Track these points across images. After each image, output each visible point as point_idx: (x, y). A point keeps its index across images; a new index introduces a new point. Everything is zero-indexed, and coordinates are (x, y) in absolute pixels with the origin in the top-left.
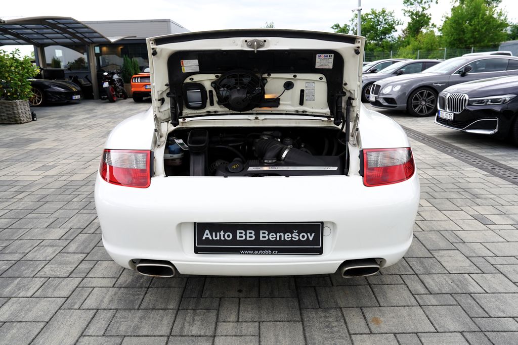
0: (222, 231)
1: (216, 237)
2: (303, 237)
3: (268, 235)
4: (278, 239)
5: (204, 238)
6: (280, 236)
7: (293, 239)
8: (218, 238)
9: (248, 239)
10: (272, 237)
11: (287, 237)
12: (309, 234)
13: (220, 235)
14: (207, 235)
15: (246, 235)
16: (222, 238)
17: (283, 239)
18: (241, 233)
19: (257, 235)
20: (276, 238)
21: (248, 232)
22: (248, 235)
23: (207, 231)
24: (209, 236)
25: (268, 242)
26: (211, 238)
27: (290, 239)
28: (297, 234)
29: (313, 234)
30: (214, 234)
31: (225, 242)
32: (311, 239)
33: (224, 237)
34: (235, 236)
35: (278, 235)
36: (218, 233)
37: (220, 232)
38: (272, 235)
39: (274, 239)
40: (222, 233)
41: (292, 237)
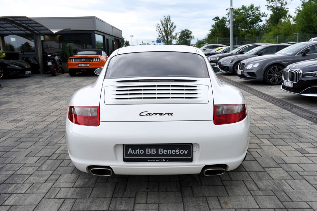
0: (138, 149)
1: (135, 152)
2: (182, 152)
3: (163, 151)
4: (168, 153)
5: (128, 153)
6: (170, 152)
7: (176, 153)
8: (136, 153)
9: (152, 153)
10: (165, 152)
11: (173, 152)
12: (185, 150)
13: (137, 151)
14: (130, 151)
15: (151, 151)
16: (138, 153)
17: (171, 153)
18: (148, 150)
19: (157, 151)
20: (167, 152)
21: (152, 149)
22: (152, 151)
23: (130, 149)
24: (131, 152)
25: (163, 155)
26: (132, 153)
27: (175, 153)
28: (179, 151)
29: (187, 151)
30: (134, 150)
31: (140, 155)
32: (186, 153)
33: (139, 152)
34: (145, 152)
35: (168, 151)
36: (136, 150)
37: (137, 150)
38: (165, 151)
39: (166, 153)
40: (138, 150)
41: (176, 152)
